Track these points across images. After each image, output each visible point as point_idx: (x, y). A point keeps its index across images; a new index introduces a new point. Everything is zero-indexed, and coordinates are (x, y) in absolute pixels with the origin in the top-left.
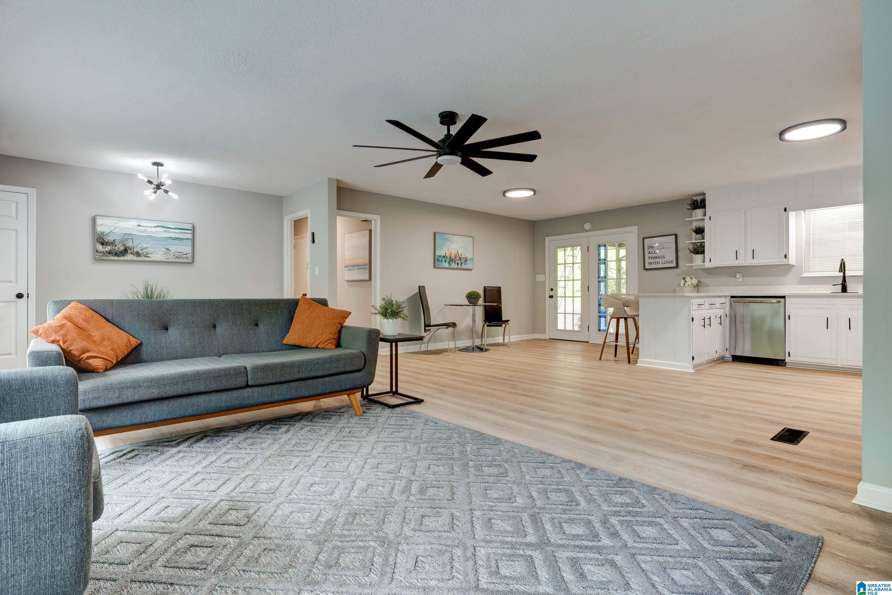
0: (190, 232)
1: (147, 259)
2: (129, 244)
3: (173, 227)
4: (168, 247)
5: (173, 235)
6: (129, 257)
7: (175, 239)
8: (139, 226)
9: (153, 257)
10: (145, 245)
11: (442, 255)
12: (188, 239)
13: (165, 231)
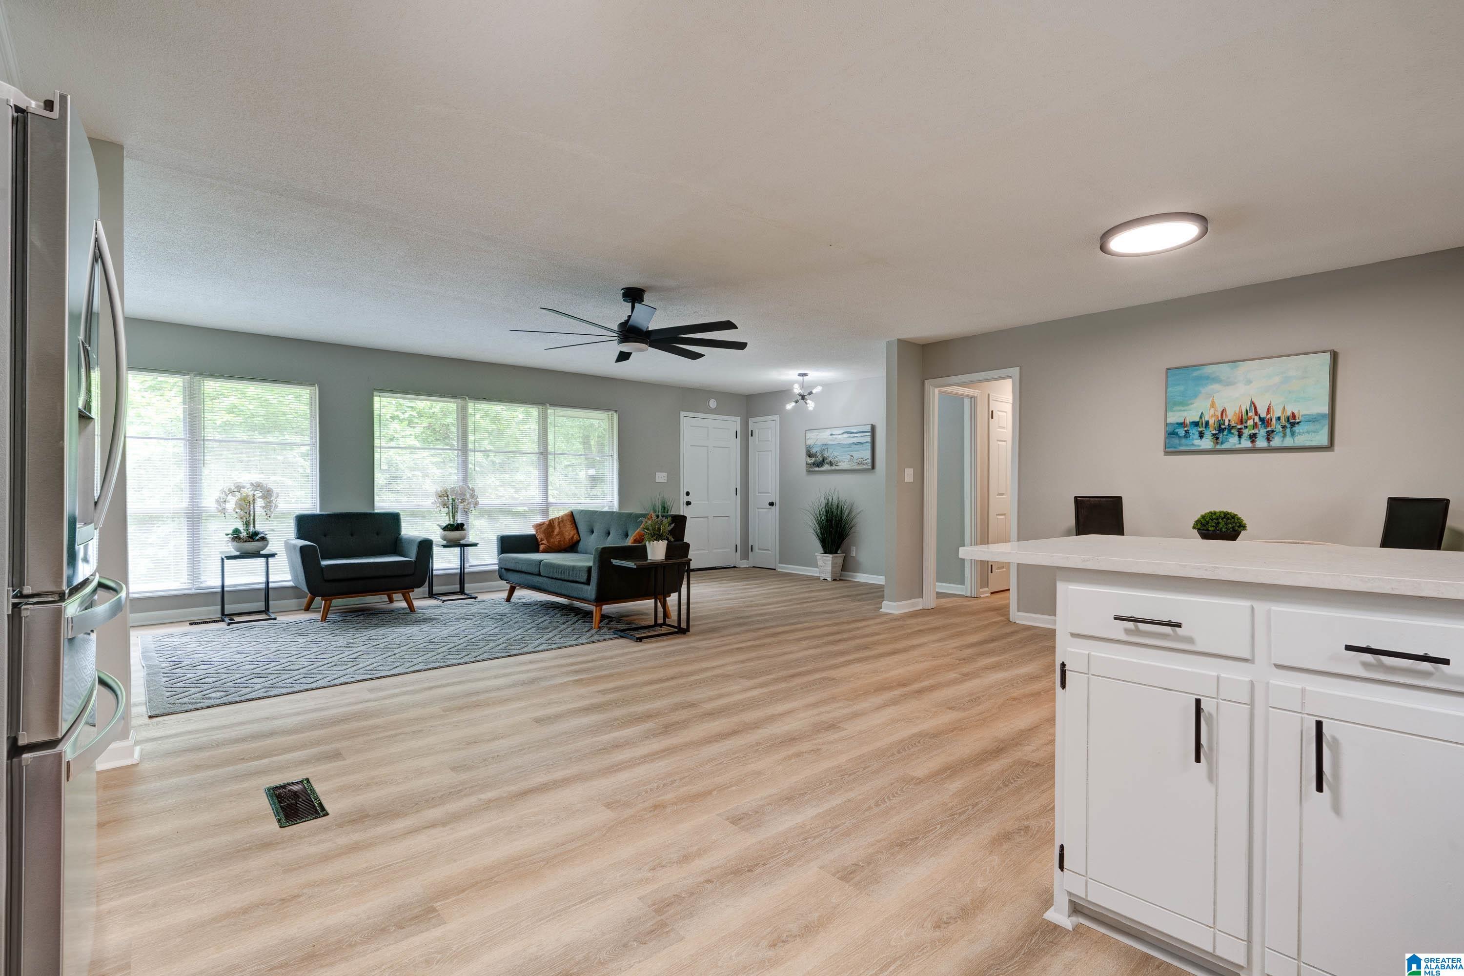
0: (869, 434)
1: (837, 468)
2: (826, 454)
3: (855, 431)
4: (851, 453)
5: (855, 440)
6: (826, 467)
7: (858, 444)
8: (832, 435)
9: (844, 465)
10: (836, 454)
11: (1188, 421)
12: (867, 442)
13: (849, 437)
